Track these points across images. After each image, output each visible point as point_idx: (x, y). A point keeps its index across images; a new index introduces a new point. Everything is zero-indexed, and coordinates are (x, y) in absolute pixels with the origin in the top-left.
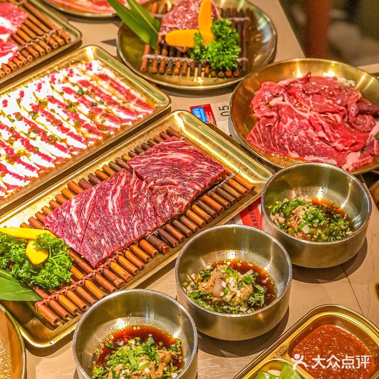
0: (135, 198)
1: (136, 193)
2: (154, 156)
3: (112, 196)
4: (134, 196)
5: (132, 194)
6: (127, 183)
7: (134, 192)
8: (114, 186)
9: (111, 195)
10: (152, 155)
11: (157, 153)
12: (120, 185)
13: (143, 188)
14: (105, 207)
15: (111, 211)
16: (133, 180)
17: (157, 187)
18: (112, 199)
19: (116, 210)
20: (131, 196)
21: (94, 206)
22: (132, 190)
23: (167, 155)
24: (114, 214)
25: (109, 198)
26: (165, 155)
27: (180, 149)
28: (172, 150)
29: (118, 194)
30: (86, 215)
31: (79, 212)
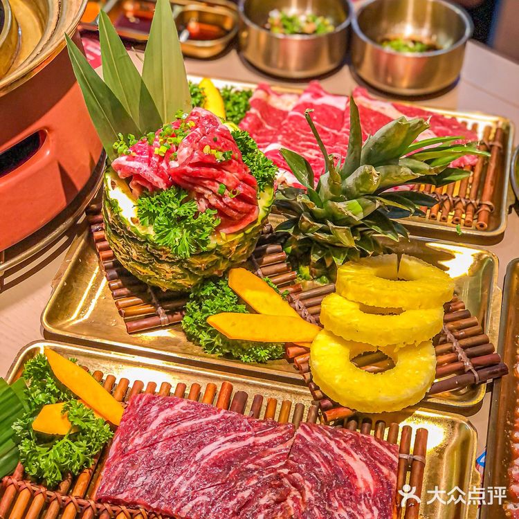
0: (249, 470)
1: (259, 465)
2: (336, 441)
3: (228, 441)
4: (251, 466)
5: (252, 462)
6: (270, 444)
7: (258, 461)
8: (250, 433)
9: (228, 438)
10: (337, 439)
11: (345, 441)
12: (257, 438)
13: (273, 466)
14: (201, 445)
15: (199, 456)
16: (281, 447)
17: (286, 481)
18: (223, 443)
19: (206, 460)
20: (247, 464)
21: (193, 431)
22: (260, 457)
23: (352, 456)
24: (195, 462)
25: (222, 439)
26: (349, 454)
27: (379, 465)
28: (366, 457)
29: (237, 445)
30: (170, 431)
31: (169, 422)
